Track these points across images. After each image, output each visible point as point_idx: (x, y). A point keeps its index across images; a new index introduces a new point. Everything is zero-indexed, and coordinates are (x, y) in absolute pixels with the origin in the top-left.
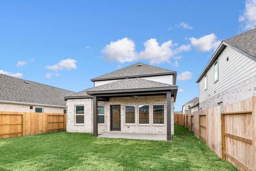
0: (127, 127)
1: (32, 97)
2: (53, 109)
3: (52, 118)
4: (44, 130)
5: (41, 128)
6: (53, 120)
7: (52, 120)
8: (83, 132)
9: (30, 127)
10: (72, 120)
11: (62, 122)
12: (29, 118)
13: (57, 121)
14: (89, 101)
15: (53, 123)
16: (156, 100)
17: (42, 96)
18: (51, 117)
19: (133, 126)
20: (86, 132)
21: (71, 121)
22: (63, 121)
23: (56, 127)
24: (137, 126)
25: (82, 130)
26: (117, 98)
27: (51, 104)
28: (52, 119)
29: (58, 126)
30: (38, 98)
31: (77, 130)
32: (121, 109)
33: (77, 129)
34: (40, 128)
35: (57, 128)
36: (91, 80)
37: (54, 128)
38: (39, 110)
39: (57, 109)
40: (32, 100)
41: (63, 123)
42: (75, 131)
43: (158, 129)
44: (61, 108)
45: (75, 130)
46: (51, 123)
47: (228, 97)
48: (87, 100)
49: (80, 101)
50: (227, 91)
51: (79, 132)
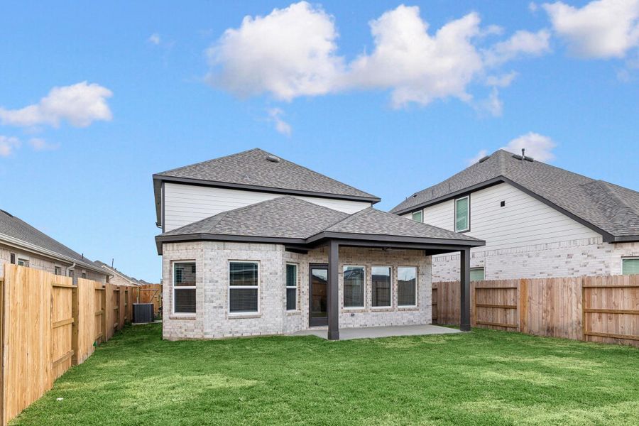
0: (349, 314)
8: (258, 334)
10: (219, 302)
14: (276, 250)
16: (404, 259)
19: (361, 312)
20: (266, 334)
24: (370, 311)
25: (254, 328)
31: (237, 332)
33: (237, 327)
42: (231, 335)
43: (407, 315)
45: (230, 333)
47: (502, 261)
48: (271, 249)
49: (247, 248)
50: (500, 251)
51: (245, 335)
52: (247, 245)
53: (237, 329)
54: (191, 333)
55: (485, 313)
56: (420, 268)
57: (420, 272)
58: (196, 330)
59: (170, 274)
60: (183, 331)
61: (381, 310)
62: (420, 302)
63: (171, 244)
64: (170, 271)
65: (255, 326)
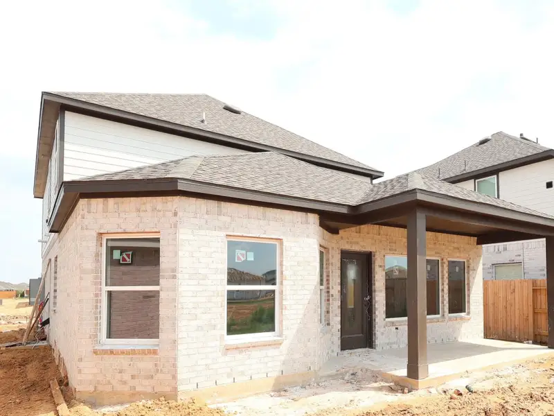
0: (393, 328)
8: (279, 373)
16: (454, 248)
31: (242, 373)
42: (228, 381)
45: (229, 376)
48: (300, 220)
49: (260, 215)
51: (256, 377)
52: (261, 209)
53: (240, 369)
54: (146, 382)
56: (470, 261)
57: (471, 268)
58: (160, 376)
59: (98, 261)
60: (126, 377)
62: (471, 307)
63: (100, 200)
64: (98, 255)
65: (273, 359)
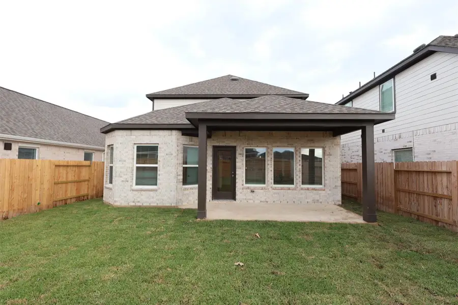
0: (249, 190)
1: (7, 122)
2: (62, 150)
3: (65, 172)
4: (44, 203)
5: (38, 197)
6: (67, 178)
7: (65, 176)
8: (155, 204)
9: (6, 197)
10: (126, 177)
11: (85, 181)
12: (7, 174)
13: (76, 179)
14: (172, 135)
15: (66, 183)
16: (308, 140)
17: (34, 121)
18: (61, 169)
19: (262, 189)
20: (162, 205)
21: (122, 179)
22: (87, 178)
23: (71, 192)
24: (270, 189)
25: (152, 200)
26: (228, 133)
27: (57, 139)
28: (63, 175)
29: (78, 190)
30: (23, 123)
31: (139, 202)
32: (237, 155)
33: (138, 197)
34: (36, 197)
35: (74, 194)
36: (147, 95)
37: (69, 195)
38: (27, 154)
39: (70, 150)
40: (11, 129)
41: (86, 183)
42: (133, 204)
43: (312, 194)
44: (79, 148)
45: (133, 202)
46: (62, 183)
47: (435, 141)
49: (149, 134)
50: (432, 130)
51: (145, 204)
53: (139, 200)
55: (407, 199)
56: (326, 149)
57: (327, 153)
58: (112, 198)
61: (282, 189)
62: (326, 182)
65: (153, 198)
